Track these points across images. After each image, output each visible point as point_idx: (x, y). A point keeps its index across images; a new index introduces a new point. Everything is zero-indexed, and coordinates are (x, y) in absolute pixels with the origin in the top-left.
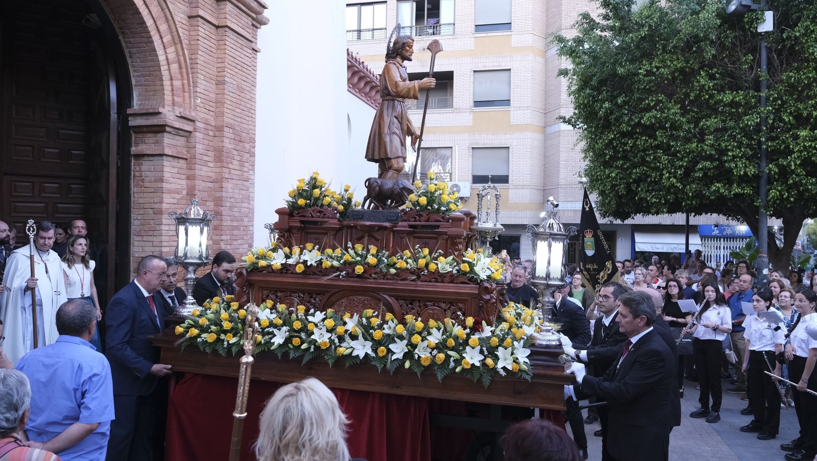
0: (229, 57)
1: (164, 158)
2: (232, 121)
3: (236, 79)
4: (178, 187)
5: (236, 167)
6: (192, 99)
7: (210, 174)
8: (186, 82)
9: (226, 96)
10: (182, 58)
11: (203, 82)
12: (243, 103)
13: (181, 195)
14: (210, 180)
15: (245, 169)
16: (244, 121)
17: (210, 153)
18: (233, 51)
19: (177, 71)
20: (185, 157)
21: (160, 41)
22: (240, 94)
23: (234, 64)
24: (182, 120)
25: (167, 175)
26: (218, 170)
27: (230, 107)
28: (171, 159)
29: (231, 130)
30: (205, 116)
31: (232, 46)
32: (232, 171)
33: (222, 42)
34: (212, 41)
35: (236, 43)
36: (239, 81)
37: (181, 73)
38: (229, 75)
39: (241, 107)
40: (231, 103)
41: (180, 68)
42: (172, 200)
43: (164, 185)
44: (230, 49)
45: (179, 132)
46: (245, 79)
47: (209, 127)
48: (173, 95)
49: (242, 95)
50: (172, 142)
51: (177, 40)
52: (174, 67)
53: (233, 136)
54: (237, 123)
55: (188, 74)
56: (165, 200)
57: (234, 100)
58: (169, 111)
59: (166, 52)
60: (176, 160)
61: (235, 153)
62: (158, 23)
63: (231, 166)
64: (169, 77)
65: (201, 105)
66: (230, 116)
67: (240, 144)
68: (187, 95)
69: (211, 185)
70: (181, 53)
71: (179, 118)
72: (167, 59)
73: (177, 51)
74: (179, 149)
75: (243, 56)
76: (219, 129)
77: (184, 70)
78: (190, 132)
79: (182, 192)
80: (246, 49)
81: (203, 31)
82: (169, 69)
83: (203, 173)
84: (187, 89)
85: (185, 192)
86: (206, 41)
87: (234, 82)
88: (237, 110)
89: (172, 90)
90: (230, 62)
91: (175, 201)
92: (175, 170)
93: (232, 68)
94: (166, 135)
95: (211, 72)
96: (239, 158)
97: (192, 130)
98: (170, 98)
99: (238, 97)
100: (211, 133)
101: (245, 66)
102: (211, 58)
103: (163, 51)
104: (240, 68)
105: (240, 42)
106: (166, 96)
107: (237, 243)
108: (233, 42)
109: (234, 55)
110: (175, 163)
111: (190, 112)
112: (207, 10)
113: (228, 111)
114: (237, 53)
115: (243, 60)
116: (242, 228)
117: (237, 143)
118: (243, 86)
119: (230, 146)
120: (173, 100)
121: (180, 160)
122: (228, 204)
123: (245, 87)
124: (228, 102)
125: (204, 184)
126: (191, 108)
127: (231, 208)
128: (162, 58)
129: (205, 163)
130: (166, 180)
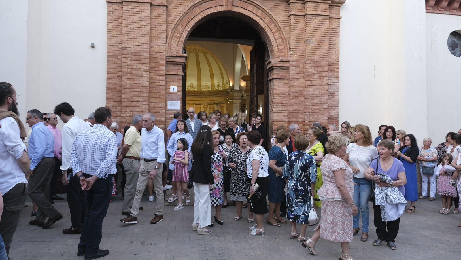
0: (310, 28)
1: (274, 80)
2: (312, 58)
3: (315, 37)
4: (283, 91)
5: (317, 80)
6: (289, 52)
7: (301, 84)
8: (285, 45)
9: (307, 47)
10: (282, 36)
11: (295, 43)
12: (321, 47)
13: (285, 95)
14: (301, 87)
15: (324, 80)
16: (322, 56)
17: (300, 75)
18: (312, 24)
19: (281, 42)
20: (286, 78)
21: (271, 32)
22: (319, 43)
23: (313, 30)
24: (281, 62)
25: (275, 87)
26: (304, 82)
27: (311, 51)
28: (279, 80)
29: (312, 62)
30: (297, 58)
31: (311, 22)
32: (313, 82)
33: (306, 22)
34: (301, 23)
35: (314, 20)
36: (318, 37)
37: (283, 42)
38: (310, 36)
39: (320, 50)
40: (311, 49)
41: (283, 40)
42: (279, 97)
43: (274, 91)
44: (310, 24)
45: (282, 68)
46: (323, 35)
47: (300, 63)
48: (279, 53)
49: (321, 44)
50: (279, 72)
51: (279, 29)
52: (279, 41)
53: (314, 65)
54: (317, 58)
55: (286, 42)
56: (275, 98)
57: (314, 47)
58: (275, 60)
59: (274, 36)
60: (282, 80)
61: (316, 72)
62: (269, 25)
63: (312, 79)
64: (277, 46)
65: (294, 54)
66: (311, 55)
67: (320, 68)
68: (286, 51)
69: (302, 89)
70: (282, 34)
71: (280, 62)
72: (275, 38)
73: (280, 33)
74: (283, 75)
75: (322, 25)
76: (305, 63)
77: (284, 41)
78: (289, 67)
79: (285, 94)
80: (323, 20)
81: (294, 20)
82: (276, 42)
83: (295, 84)
84: (286, 49)
85: (287, 94)
86: (296, 24)
87: (315, 39)
88: (316, 52)
89: (279, 51)
90: (310, 30)
91: (281, 98)
92: (282, 84)
93: (312, 32)
94: (274, 70)
95: (301, 38)
96: (319, 75)
97: (289, 66)
98: (278, 54)
99: (317, 45)
100: (301, 66)
101: (323, 29)
102: (300, 31)
103: (273, 36)
104: (319, 31)
105: (318, 18)
106: (275, 54)
107: (318, 116)
108: (312, 20)
109: (313, 26)
110: (281, 81)
111: (288, 58)
112: (297, 10)
113: (309, 53)
114: (316, 24)
115: (321, 27)
116: (322, 109)
117: (317, 68)
118: (321, 39)
119: (311, 70)
120: (279, 55)
121: (284, 80)
122: (310, 98)
123: (323, 39)
124: (309, 49)
125: (296, 89)
126: (288, 56)
127: (313, 99)
128: (272, 38)
129: (298, 80)
130: (275, 89)
